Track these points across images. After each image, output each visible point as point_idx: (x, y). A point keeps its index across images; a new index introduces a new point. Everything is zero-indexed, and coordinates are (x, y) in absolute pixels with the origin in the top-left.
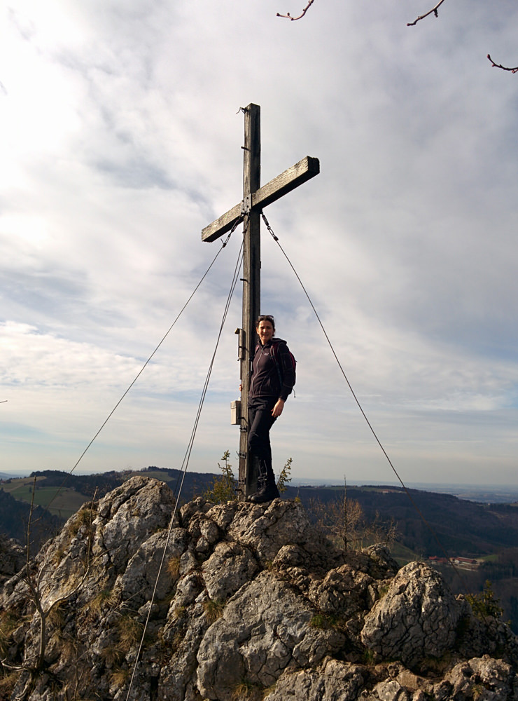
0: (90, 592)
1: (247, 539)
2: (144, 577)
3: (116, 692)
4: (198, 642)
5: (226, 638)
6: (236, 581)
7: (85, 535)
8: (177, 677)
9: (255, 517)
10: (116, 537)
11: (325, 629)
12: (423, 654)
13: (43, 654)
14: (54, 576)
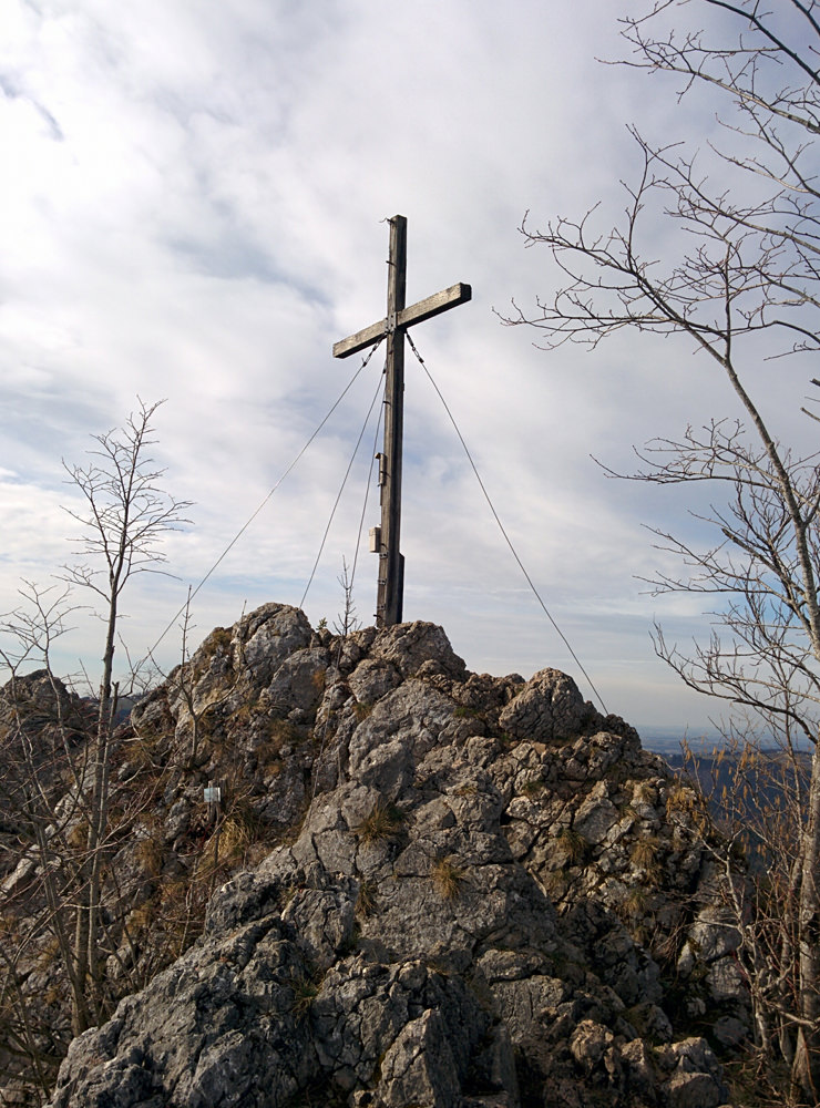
0: (235, 703)
1: (389, 656)
2: (290, 689)
3: (271, 782)
4: (349, 737)
5: (376, 729)
6: (383, 689)
7: (224, 654)
8: (330, 766)
9: (397, 636)
10: (257, 655)
11: (467, 718)
12: (552, 736)
13: (195, 755)
14: (194, 691)
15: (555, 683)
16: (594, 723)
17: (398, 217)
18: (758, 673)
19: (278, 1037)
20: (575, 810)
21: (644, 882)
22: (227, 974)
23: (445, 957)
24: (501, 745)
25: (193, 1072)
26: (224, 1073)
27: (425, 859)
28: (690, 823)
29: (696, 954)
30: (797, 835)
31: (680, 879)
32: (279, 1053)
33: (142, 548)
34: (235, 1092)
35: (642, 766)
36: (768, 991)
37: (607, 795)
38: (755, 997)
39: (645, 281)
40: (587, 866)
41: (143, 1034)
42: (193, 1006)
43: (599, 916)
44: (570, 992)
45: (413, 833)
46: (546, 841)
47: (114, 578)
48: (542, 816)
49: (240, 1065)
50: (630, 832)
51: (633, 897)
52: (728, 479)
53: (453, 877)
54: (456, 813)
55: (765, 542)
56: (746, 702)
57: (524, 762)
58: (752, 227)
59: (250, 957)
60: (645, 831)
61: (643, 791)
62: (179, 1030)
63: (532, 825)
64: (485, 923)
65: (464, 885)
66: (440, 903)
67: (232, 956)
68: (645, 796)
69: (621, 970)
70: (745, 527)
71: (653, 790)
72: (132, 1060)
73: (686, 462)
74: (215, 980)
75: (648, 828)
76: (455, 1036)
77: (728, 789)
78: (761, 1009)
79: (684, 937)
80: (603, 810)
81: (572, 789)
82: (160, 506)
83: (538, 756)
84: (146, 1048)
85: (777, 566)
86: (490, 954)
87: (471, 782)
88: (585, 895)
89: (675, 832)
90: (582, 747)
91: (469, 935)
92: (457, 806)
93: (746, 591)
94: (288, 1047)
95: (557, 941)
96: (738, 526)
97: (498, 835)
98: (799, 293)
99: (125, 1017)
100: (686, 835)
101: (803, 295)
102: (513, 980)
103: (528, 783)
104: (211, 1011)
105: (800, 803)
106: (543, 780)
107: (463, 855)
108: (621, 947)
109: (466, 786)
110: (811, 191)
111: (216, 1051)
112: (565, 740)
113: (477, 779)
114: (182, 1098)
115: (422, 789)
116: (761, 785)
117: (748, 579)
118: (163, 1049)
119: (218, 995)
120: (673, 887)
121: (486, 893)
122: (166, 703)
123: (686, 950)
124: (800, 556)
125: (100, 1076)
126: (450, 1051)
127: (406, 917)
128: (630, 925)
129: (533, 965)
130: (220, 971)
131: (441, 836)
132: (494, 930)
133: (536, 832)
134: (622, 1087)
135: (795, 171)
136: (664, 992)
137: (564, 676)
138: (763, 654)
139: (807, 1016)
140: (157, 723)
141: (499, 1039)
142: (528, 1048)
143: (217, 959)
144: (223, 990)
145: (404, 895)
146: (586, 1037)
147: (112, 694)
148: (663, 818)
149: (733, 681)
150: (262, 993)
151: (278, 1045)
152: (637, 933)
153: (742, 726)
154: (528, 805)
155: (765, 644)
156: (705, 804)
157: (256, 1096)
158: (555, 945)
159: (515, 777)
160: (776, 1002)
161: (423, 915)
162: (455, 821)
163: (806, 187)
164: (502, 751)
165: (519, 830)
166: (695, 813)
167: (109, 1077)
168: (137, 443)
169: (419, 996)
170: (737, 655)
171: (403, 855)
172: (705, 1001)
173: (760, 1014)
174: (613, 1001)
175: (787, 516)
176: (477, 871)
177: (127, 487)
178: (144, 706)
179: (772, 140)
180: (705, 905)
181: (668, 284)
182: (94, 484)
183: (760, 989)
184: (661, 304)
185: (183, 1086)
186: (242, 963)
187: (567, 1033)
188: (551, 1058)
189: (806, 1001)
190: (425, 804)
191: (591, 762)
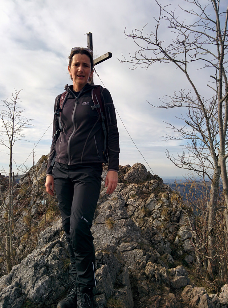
12: (139, 182)
13: (38, 192)
14: (37, 174)
15: (139, 167)
16: (150, 177)
17: (90, 33)
18: (195, 161)
19: (59, 276)
20: (145, 202)
21: (165, 220)
22: (43, 258)
23: (108, 248)
24: (125, 185)
25: (34, 288)
26: (43, 288)
27: (104, 218)
28: (177, 204)
29: (180, 239)
30: (207, 205)
31: (175, 219)
32: (60, 280)
33: (19, 133)
34: (46, 293)
35: (164, 189)
36: (200, 249)
37: (154, 197)
38: (196, 252)
39: (161, 48)
40: (149, 217)
41: (19, 277)
42: (33, 268)
43: (153, 230)
44: (145, 253)
45: (100, 212)
46: (138, 211)
47: (11, 142)
48: (137, 204)
49: (48, 285)
50: (161, 207)
51: (162, 224)
52: (186, 106)
53: (111, 223)
54: (112, 205)
55: (197, 124)
56: (192, 170)
57: (131, 189)
58: (192, 31)
59: (50, 253)
60: (165, 206)
61: (164, 195)
62: (29, 276)
63: (134, 206)
64: (121, 235)
65: (115, 225)
66: (108, 230)
67: (45, 253)
68: (165, 197)
69: (159, 245)
70: (191, 120)
71: (167, 195)
72: (15, 286)
73: (174, 102)
74: (40, 260)
75: (166, 206)
76: (111, 271)
77: (188, 194)
78: (198, 255)
79: (176, 234)
80: (153, 201)
81: (145, 196)
82: (23, 121)
83: (135, 187)
84: (20, 281)
85: (200, 131)
86: (123, 244)
87: (116, 196)
88: (149, 225)
89: (173, 206)
90: (147, 184)
91: (116, 239)
92: (112, 203)
93: (192, 139)
94: (62, 278)
95: (141, 239)
96: (189, 120)
97: (124, 210)
98: (206, 50)
99: (14, 272)
100: (176, 207)
101: (207, 51)
102: (129, 251)
103: (133, 195)
104: (39, 270)
105: (207, 196)
106: (137, 194)
107: (114, 217)
108: (159, 239)
109: (114, 198)
110: (209, 19)
111: (40, 282)
112: (142, 182)
113: (117, 195)
114: (30, 296)
115: (102, 199)
116: (197, 192)
117: (192, 135)
118: (25, 282)
119: (41, 265)
120: (174, 221)
121: (121, 227)
122: (29, 177)
123: (177, 238)
124: (207, 128)
125: (5, 291)
126: (110, 276)
127: (99, 235)
128: (161, 232)
129: (135, 246)
130: (41, 258)
131: (108, 212)
132: (123, 237)
133: (135, 208)
134: (160, 282)
135: (204, 13)
136: (171, 250)
137: (142, 165)
138: (197, 156)
139: (211, 256)
140: (27, 183)
141: (124, 271)
142: (133, 272)
143: (40, 254)
144: (42, 263)
145: (98, 229)
146: (149, 268)
147: (12, 176)
148: (170, 203)
149: (189, 164)
150: (54, 264)
151: (59, 278)
152: (163, 234)
153: (191, 176)
154: (133, 201)
155: (197, 153)
156: (181, 198)
157: (53, 293)
158: (141, 240)
159: (129, 193)
160: (202, 252)
161: (103, 234)
162: (112, 207)
163: (208, 18)
164: (125, 186)
165: (130, 208)
166: (179, 201)
167: (8, 291)
168: (15, 102)
169: (101, 261)
170: (190, 157)
171: (97, 218)
172: (182, 251)
173: (198, 256)
174: (157, 254)
175: (203, 117)
176: (118, 221)
177: (13, 115)
178: (23, 178)
179: (198, 4)
180: (182, 226)
181: (168, 49)
182: (3, 115)
183: (198, 249)
184: (166, 55)
185: (30, 293)
186: (48, 255)
187: (144, 267)
188: (140, 275)
189: (210, 252)
190: (103, 203)
191: (150, 188)
